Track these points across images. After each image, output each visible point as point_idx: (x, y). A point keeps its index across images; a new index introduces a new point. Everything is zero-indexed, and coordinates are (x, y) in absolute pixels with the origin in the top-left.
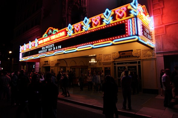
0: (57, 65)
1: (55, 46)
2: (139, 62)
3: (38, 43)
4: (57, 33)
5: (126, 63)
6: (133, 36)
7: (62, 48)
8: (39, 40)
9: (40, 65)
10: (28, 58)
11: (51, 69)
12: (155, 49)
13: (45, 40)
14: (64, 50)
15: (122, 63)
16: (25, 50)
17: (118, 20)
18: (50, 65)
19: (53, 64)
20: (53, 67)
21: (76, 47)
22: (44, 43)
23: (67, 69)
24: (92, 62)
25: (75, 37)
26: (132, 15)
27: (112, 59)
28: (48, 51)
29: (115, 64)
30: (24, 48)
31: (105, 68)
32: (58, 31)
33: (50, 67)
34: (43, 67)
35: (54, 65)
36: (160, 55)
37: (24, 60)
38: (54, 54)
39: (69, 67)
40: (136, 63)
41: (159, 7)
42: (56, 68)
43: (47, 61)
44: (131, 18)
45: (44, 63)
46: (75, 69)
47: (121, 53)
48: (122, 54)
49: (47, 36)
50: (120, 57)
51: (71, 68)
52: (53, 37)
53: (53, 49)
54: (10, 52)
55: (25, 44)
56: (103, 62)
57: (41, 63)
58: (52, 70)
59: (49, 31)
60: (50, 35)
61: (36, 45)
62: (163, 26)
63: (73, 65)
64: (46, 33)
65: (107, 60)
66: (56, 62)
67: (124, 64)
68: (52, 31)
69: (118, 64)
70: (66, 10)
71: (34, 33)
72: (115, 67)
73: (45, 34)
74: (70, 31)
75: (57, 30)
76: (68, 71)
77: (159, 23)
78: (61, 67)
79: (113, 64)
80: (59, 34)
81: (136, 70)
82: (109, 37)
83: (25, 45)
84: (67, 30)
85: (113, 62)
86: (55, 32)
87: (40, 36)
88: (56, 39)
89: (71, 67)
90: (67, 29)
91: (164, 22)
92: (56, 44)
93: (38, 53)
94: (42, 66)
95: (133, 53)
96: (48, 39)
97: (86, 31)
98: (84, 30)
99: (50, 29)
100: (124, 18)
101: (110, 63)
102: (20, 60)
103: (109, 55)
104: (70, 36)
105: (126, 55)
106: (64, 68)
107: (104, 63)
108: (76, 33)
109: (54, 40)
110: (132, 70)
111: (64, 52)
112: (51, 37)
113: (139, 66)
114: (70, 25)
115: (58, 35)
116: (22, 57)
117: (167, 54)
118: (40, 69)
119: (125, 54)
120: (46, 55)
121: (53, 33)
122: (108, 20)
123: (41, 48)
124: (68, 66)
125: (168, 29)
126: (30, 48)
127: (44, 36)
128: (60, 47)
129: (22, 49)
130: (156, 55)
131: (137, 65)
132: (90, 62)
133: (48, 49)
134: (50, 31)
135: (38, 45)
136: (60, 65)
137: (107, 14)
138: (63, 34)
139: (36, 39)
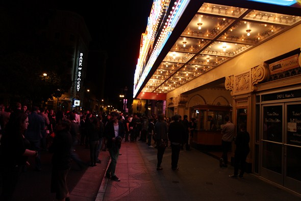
0: (182, 104)
5: (283, 95)
11: (175, 111)
15: (273, 97)
18: (174, 104)
20: (176, 108)
27: (250, 86)
35: (178, 104)
43: (172, 98)
45: (169, 102)
47: (271, 65)
56: (234, 94)
65: (242, 89)
67: (279, 99)
69: (266, 98)
72: (258, 106)
79: (255, 99)
85: (253, 93)
94: (168, 106)
101: (246, 96)
105: (282, 69)
107: (237, 98)
118: (166, 112)
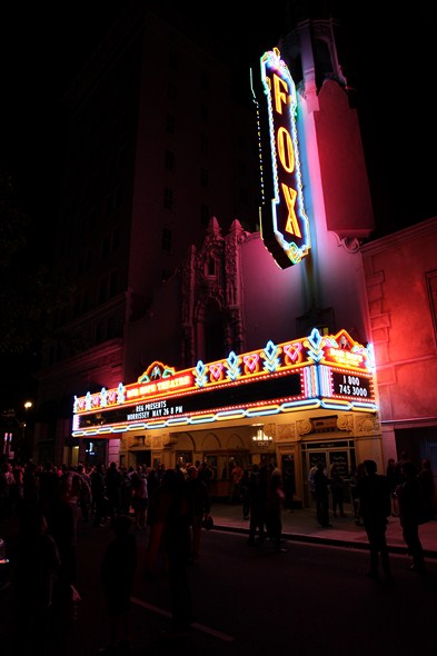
0: (169, 446)
1: (169, 406)
2: (352, 444)
3: (125, 394)
4: (172, 378)
5: (326, 445)
6: (313, 398)
7: (184, 411)
8: (127, 389)
9: (123, 447)
10: (97, 430)
11: (153, 457)
12: (380, 415)
13: (144, 390)
14: (189, 417)
15: (318, 446)
16: (88, 407)
17: (289, 366)
18: (152, 448)
19: (158, 445)
20: (157, 453)
21: (215, 413)
22: (140, 397)
23: (195, 457)
24: (260, 438)
25: (210, 391)
26: (311, 360)
27: (296, 436)
28: (151, 416)
29: (303, 447)
30: (85, 404)
31: (284, 457)
32: (174, 373)
33: (149, 452)
34: (133, 452)
35: (162, 447)
36: (388, 428)
37: (85, 433)
38: (166, 423)
39: (199, 453)
40: (345, 444)
41: (382, 326)
42: (167, 454)
43: (144, 437)
44: (309, 366)
45: (134, 442)
46: (216, 457)
47: (315, 422)
48: (318, 424)
49: (148, 381)
50: (313, 432)
51: (204, 455)
52: (163, 386)
53: (163, 412)
54: (28, 405)
55: (88, 393)
56: (277, 442)
57: (127, 442)
58: (155, 460)
59: (152, 369)
60: (156, 379)
61: (121, 400)
62: (391, 365)
63: (210, 449)
64: (146, 373)
65: (287, 437)
66: (167, 440)
67: (322, 447)
68: (162, 370)
69: (310, 446)
70: (192, 307)
71: (106, 357)
72: (304, 454)
73: (145, 375)
74: (202, 376)
75: (172, 370)
76: (198, 463)
77: (384, 358)
78: (179, 453)
79: (300, 447)
80: (176, 380)
81: (346, 460)
82: (275, 398)
83: (89, 397)
84: (194, 373)
85: (299, 442)
86: (168, 373)
87: (130, 379)
88: (171, 390)
89: (205, 453)
90: (195, 371)
91: (393, 358)
92: (172, 403)
93: (125, 420)
94: (128, 449)
95: (339, 423)
96: (152, 388)
97: (234, 381)
98: (228, 380)
99: (155, 365)
100: (298, 364)
101: (293, 444)
102: (73, 435)
103: (290, 425)
104: (202, 388)
105: (324, 426)
106: (188, 455)
107: (280, 445)
108: (214, 383)
109: (165, 391)
110: (339, 461)
111: (189, 421)
112: (159, 384)
113: (352, 452)
114: (200, 363)
115: (175, 383)
116: (81, 426)
117: (401, 427)
118: (121, 457)
119: (322, 424)
120: (146, 426)
121: (164, 376)
122: (272, 365)
123: (134, 407)
124: (198, 449)
125: (401, 372)
126: (104, 404)
127: (140, 380)
128: (180, 409)
129: (81, 406)
130: (382, 428)
131: (347, 449)
132: (254, 438)
133: (151, 412)
134: (157, 371)
135: (126, 399)
136: (176, 448)
137: (271, 351)
138: (186, 380)
139: (121, 384)
